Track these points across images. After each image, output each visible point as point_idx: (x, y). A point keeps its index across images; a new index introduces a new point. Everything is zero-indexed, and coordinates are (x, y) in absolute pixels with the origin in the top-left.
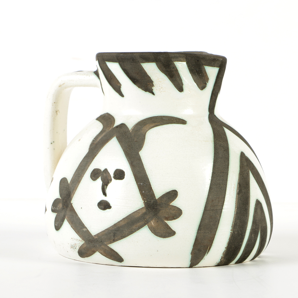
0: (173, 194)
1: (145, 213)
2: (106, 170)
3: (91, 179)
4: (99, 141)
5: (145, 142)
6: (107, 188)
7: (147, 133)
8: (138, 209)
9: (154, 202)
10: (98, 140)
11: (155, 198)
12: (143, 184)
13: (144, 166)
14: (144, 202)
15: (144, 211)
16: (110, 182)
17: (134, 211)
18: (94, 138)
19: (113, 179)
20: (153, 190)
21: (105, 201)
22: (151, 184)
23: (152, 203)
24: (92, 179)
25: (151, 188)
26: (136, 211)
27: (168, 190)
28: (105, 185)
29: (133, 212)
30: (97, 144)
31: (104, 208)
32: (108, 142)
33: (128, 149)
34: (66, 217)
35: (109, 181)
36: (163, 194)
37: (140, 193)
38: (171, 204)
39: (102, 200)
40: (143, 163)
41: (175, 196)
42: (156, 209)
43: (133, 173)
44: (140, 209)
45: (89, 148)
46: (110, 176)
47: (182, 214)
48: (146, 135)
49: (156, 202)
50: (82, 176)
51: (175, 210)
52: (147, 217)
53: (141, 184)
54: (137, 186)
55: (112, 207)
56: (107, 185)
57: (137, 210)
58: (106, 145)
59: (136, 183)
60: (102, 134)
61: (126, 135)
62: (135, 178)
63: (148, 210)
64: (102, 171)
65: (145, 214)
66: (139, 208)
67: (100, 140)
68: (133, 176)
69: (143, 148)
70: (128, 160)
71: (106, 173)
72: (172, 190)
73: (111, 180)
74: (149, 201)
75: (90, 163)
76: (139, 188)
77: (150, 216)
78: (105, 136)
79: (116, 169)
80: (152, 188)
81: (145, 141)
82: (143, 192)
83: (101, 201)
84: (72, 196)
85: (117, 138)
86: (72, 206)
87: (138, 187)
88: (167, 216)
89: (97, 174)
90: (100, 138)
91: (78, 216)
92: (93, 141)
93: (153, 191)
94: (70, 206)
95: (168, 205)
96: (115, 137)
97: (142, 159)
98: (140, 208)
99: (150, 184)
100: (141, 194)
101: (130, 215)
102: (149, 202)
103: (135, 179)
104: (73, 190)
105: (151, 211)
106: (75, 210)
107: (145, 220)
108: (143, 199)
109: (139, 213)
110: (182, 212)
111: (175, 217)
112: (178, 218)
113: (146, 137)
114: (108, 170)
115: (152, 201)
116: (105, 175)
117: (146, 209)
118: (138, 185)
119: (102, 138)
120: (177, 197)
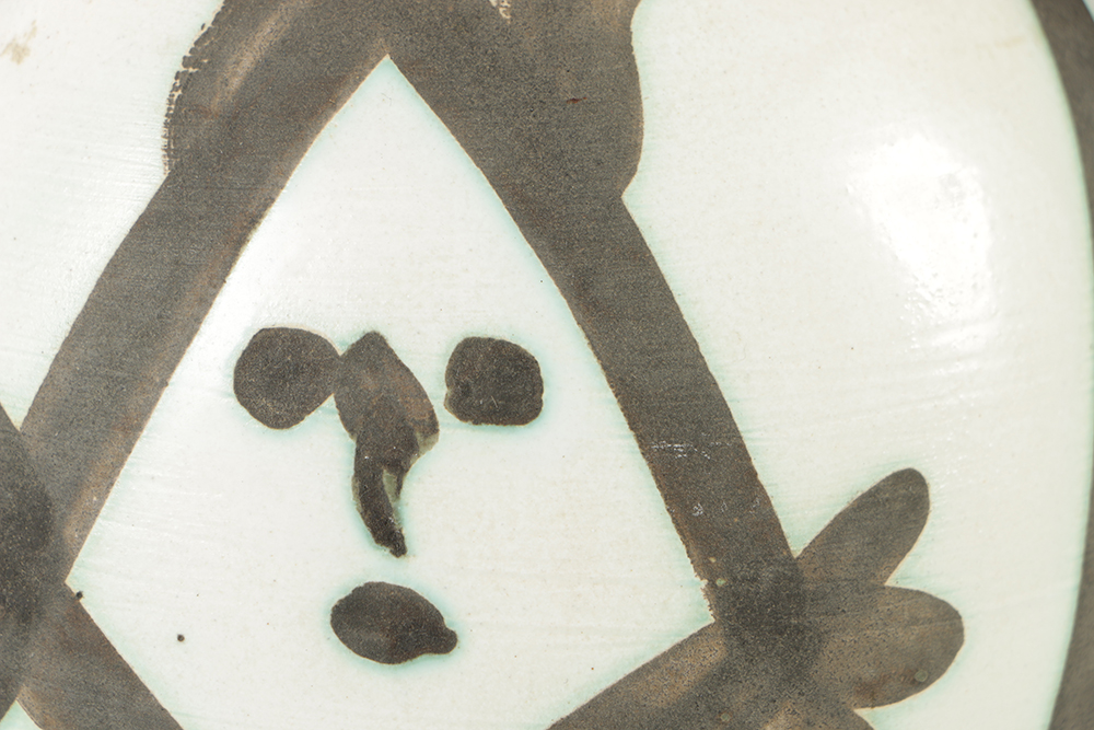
0: (898, 506)
1: (723, 671)
2: (372, 348)
3: (244, 412)
4: (245, 86)
5: (646, 105)
6: (399, 488)
7: (634, 26)
8: (666, 646)
9: (777, 580)
10: (236, 83)
11: (786, 546)
12: (691, 453)
13: (683, 310)
14: (712, 585)
15: (715, 654)
16: (428, 445)
17: (639, 665)
18: (186, 62)
19: (445, 417)
20: (770, 493)
21: (399, 589)
22: (749, 445)
23: (763, 587)
24: (253, 413)
25: (753, 474)
26: (655, 664)
27: (865, 480)
28: (384, 462)
29: (632, 669)
30: (233, 120)
31: (394, 646)
32: (335, 107)
33: (526, 170)
34: (24, 690)
35: (418, 435)
36: (838, 510)
37: (675, 520)
38: (890, 582)
39: (369, 586)
40: (672, 286)
41: (912, 517)
42: (799, 630)
43: (605, 368)
44: (680, 646)
45: (167, 149)
46: (420, 393)
47: (961, 642)
48: (634, 43)
49: (791, 579)
50: (151, 380)
51: (914, 621)
52: (740, 699)
53: (671, 451)
54: (647, 470)
55: (463, 641)
56: (400, 468)
57: (665, 656)
58: (324, 132)
59: (632, 443)
60: (255, 25)
61: (472, 45)
62: (626, 409)
63: (743, 643)
64: (341, 350)
65: (723, 675)
66: (678, 640)
67: (250, 76)
68: (610, 394)
69: (643, 155)
70: (547, 266)
71: (374, 368)
72: (889, 473)
73: (432, 428)
74: (744, 579)
75: (218, 281)
76: (660, 487)
77: (754, 692)
78: (287, 46)
79: (460, 339)
80: (760, 478)
81: (644, 94)
82: (699, 510)
83: (357, 590)
84: (70, 532)
85: (408, 68)
86: (80, 618)
87: (655, 475)
88: (869, 674)
89: (297, 371)
90: (248, 61)
91: (147, 694)
92: (185, 82)
93: (766, 501)
94: (56, 610)
95: (873, 588)
96: (387, 58)
97: (654, 250)
98: (686, 636)
99: (742, 446)
100: (680, 531)
101: (610, 693)
102: (745, 586)
103: (628, 416)
104: (76, 486)
105: (762, 648)
106: (120, 650)
107: (725, 718)
108: (703, 568)
109: (678, 674)
110: (961, 630)
111: (918, 676)
112: (939, 675)
113: (639, 62)
114: (394, 344)
115: (767, 574)
116: (369, 383)
117: (727, 636)
118: (650, 462)
119: (267, 62)
120: (925, 518)
